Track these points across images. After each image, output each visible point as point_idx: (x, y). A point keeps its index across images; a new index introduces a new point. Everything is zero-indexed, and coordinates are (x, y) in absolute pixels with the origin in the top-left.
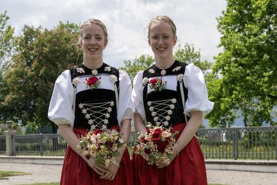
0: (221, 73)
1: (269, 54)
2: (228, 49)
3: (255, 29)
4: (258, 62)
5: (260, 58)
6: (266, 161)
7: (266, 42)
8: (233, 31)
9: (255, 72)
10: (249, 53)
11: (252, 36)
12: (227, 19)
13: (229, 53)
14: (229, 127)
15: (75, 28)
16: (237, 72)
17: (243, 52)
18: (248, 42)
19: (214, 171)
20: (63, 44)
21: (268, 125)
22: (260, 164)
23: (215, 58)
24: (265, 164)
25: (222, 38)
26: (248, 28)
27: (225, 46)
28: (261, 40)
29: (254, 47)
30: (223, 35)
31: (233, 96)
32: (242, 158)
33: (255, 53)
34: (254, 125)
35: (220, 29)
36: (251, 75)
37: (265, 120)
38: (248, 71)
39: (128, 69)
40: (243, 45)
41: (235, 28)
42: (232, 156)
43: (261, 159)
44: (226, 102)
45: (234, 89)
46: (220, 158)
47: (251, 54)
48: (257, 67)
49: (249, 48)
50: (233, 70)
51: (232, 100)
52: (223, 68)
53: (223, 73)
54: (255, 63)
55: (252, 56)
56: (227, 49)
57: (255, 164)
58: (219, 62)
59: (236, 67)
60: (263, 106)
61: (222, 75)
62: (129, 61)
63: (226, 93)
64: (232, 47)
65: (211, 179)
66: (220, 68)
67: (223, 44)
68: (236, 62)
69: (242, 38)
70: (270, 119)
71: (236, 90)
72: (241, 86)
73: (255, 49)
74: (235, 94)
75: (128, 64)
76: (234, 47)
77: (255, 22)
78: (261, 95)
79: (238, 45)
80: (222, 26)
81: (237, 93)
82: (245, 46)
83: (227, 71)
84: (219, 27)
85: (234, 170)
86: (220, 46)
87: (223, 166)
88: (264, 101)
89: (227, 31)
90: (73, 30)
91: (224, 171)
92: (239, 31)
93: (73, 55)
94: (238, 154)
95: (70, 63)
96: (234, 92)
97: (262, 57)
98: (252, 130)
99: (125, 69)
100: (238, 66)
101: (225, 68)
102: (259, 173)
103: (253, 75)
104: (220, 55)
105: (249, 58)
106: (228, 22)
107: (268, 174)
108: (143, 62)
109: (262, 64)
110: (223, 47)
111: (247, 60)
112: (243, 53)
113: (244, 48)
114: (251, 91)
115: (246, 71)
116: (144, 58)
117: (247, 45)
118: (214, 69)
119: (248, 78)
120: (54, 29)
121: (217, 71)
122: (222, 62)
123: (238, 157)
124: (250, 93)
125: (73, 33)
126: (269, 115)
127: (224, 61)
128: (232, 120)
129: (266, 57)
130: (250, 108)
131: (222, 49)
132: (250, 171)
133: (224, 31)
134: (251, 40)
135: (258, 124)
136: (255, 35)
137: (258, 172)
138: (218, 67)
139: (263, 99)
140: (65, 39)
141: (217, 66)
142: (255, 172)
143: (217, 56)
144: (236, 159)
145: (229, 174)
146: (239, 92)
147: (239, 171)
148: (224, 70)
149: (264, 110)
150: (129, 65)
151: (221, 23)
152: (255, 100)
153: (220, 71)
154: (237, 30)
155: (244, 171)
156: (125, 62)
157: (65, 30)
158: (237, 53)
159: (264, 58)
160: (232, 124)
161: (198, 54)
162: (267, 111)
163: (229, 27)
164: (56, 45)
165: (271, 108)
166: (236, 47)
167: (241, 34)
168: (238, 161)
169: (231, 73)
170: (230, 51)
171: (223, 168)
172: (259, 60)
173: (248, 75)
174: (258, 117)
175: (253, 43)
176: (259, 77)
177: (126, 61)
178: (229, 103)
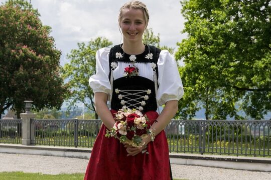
0: (184, 61)
1: (236, 43)
2: (193, 35)
3: (222, 15)
4: (224, 51)
5: (226, 47)
6: (235, 157)
7: (233, 30)
8: (198, 17)
9: (221, 61)
10: (215, 41)
11: (219, 23)
12: (192, 4)
13: (193, 40)
14: (190, 119)
15: (25, 5)
16: (201, 60)
17: (208, 39)
18: (214, 29)
19: (179, 166)
20: (12, 22)
21: (233, 119)
22: (229, 160)
23: (178, 44)
24: (234, 160)
25: (186, 24)
26: (215, 14)
27: (189, 32)
28: (228, 27)
29: (221, 34)
30: (187, 21)
31: (196, 85)
32: (209, 152)
33: (222, 41)
34: (217, 118)
35: (184, 13)
36: (216, 63)
37: (229, 113)
38: (213, 60)
39: (81, 52)
40: (209, 32)
41: (201, 14)
42: (198, 150)
43: (229, 154)
44: (188, 91)
45: (197, 78)
46: (185, 152)
47: (217, 42)
48: (223, 56)
49: (215, 36)
50: (198, 57)
51: (195, 90)
52: (186, 55)
53: (186, 61)
54: (221, 52)
55: (218, 44)
56: (191, 35)
57: (223, 160)
58: (182, 48)
59: (201, 55)
60: (227, 97)
61: (184, 62)
62: (83, 43)
63: (189, 82)
64: (197, 33)
65: (177, 174)
66: (183, 55)
67: (188, 30)
68: (201, 49)
69: (207, 24)
70: (235, 113)
71: (200, 80)
72: (205, 76)
73: (222, 36)
74: (198, 83)
75: (81, 47)
76: (200, 34)
77: (222, 8)
78: (226, 86)
79: (203, 31)
80: (187, 11)
81: (200, 82)
82: (211, 33)
83: (191, 59)
84: (183, 11)
85: (200, 166)
86: (184, 32)
87: (189, 161)
88: (229, 93)
89: (192, 16)
90: (23, 7)
91: (190, 166)
92: (205, 17)
93: (23, 35)
94: (204, 149)
95: (18, 42)
96: (198, 81)
97: (229, 45)
98: (217, 123)
99: (79, 51)
100: (203, 54)
101: (189, 56)
102: (227, 170)
103: (219, 64)
104: (183, 41)
105: (214, 46)
106: (193, 7)
107: (237, 171)
108: (98, 45)
109: (228, 52)
110: (187, 33)
111: (212, 48)
112: (209, 41)
113: (210, 35)
114: (216, 81)
115: (210, 59)
116: (99, 41)
117: (213, 32)
118: (177, 56)
119: (212, 67)
120: (2, 5)
121: (180, 58)
122: (185, 49)
123: (204, 152)
124: (214, 83)
125: (23, 11)
126: (234, 109)
127: (188, 48)
128: (194, 112)
129: (233, 45)
130: (212, 99)
131: (186, 36)
132: (218, 167)
133: (189, 16)
134: (218, 27)
135: (221, 117)
136: (222, 22)
137: (226, 168)
138: (181, 55)
139: (228, 90)
140: (15, 17)
141: (180, 53)
142: (223, 168)
143: (180, 42)
144: (202, 154)
145: (195, 169)
146: (203, 82)
147: (206, 166)
148: (187, 58)
149: (229, 103)
150: (83, 47)
151: (185, 8)
152: (218, 92)
153: (183, 59)
154: (202, 15)
155: (211, 167)
156: (78, 44)
157: (14, 6)
158: (202, 40)
159: (231, 46)
160: (193, 116)
161: (157, 38)
162: (232, 103)
163: (194, 12)
164: (4, 23)
165: (236, 100)
166: (202, 34)
167: (207, 20)
168: (204, 156)
169: (195, 61)
170: (195, 37)
171: (188, 163)
172: (225, 49)
173: (213, 64)
174: (222, 110)
175: (219, 30)
176: (224, 67)
177: (80, 43)
178: (192, 92)
